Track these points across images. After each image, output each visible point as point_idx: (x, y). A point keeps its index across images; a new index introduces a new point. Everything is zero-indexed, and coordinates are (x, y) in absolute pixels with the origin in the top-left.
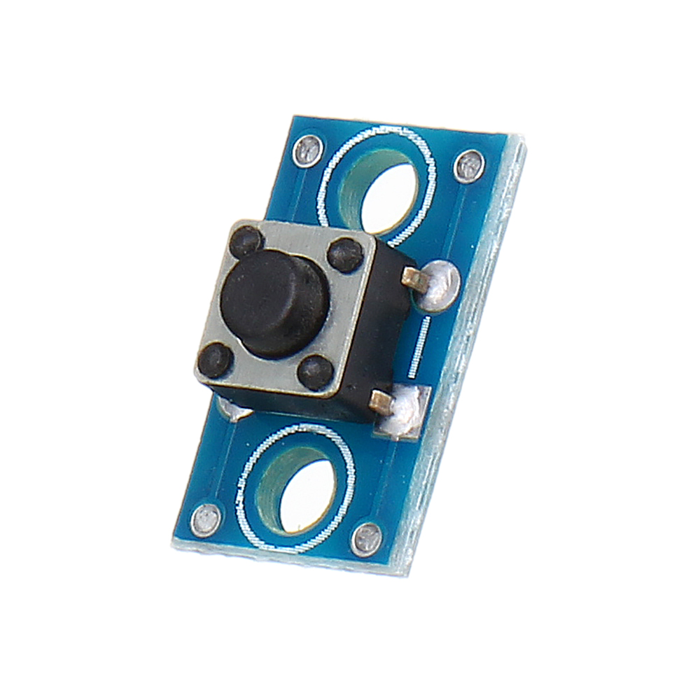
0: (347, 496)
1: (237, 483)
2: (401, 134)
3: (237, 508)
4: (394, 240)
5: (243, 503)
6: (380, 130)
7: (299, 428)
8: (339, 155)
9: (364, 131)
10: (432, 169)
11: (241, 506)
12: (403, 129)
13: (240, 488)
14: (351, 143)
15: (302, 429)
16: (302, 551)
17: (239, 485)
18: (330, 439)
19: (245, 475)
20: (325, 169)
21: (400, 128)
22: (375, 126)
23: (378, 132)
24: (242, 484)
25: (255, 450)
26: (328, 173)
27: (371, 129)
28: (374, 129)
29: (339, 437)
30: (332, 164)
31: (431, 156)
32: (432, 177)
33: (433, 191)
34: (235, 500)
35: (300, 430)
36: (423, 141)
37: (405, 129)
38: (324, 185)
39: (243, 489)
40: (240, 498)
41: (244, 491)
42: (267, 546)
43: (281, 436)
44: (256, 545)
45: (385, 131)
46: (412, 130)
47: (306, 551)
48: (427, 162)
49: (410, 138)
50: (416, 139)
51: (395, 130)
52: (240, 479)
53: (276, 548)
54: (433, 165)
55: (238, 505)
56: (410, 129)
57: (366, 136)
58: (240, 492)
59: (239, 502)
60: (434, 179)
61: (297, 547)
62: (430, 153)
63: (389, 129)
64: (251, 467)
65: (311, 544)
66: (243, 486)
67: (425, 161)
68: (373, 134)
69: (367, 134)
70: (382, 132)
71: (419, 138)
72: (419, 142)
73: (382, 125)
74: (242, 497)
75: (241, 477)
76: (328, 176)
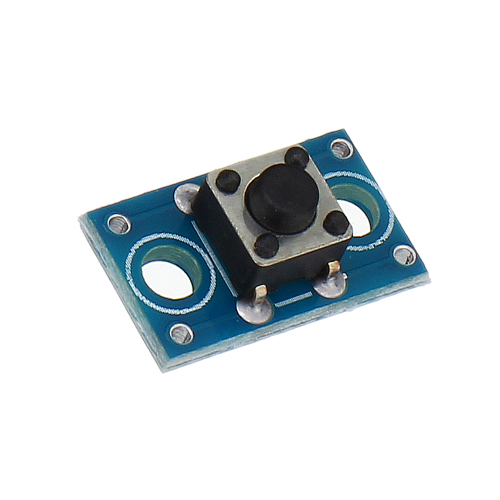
0: (330, 176)
1: (373, 249)
2: (132, 279)
3: (385, 240)
4: (187, 242)
5: (380, 238)
6: (138, 294)
8: (169, 311)
9: (146, 305)
10: (136, 246)
11: (382, 238)
12: (129, 280)
13: (374, 245)
14: (158, 308)
16: (375, 184)
17: (373, 247)
19: (366, 248)
20: (183, 315)
21: (129, 282)
22: (139, 299)
23: (141, 295)
24: (371, 246)
25: (349, 250)
26: (184, 312)
27: (142, 301)
28: (141, 299)
30: (177, 312)
31: (130, 252)
32: (140, 243)
33: (147, 237)
34: (382, 244)
36: (126, 263)
37: (128, 279)
38: (191, 310)
39: (374, 244)
40: (379, 242)
41: (374, 242)
42: (389, 208)
45: (137, 292)
46: (126, 274)
48: (134, 251)
50: (128, 269)
51: (132, 285)
52: (370, 248)
53: (386, 201)
54: (134, 247)
55: (383, 240)
56: (126, 276)
57: (148, 301)
58: (376, 244)
59: (381, 241)
60: (141, 241)
61: (376, 188)
62: (130, 254)
63: (135, 289)
64: (359, 247)
65: (368, 181)
66: (372, 245)
68: (144, 297)
69: (147, 302)
70: (140, 293)
71: (126, 266)
72: (128, 265)
73: (135, 295)
74: (377, 241)
75: (368, 249)
76: (185, 310)
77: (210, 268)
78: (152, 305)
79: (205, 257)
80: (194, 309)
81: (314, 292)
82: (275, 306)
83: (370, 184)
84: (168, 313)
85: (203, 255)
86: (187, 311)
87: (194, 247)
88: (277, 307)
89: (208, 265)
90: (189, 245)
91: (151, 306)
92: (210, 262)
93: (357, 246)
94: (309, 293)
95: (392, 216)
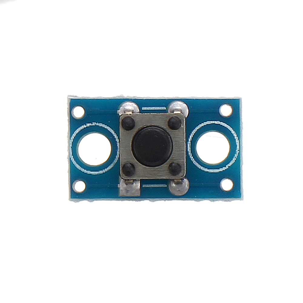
0: (95, 172)
1: (94, 122)
2: (236, 151)
3: (84, 125)
4: (195, 161)
5: (87, 127)
6: (237, 141)
7: (118, 142)
8: (225, 125)
9: (236, 133)
10: (224, 169)
11: (85, 126)
12: (238, 150)
13: (92, 124)
14: (231, 129)
15: (118, 144)
16: (71, 159)
17: (93, 123)
18: (115, 158)
19: (97, 124)
20: (219, 121)
21: (239, 149)
22: (238, 138)
23: (236, 140)
24: (94, 124)
25: (107, 126)
26: (218, 122)
27: (237, 136)
28: (237, 138)
29: (116, 162)
30: (222, 123)
31: (229, 167)
32: (221, 170)
33: (216, 172)
34: (87, 123)
35: (117, 143)
36: (234, 161)
37: (239, 151)
38: (213, 122)
39: (92, 125)
40: (88, 125)
42: (71, 143)
43: (114, 135)
44: (71, 138)
45: (237, 143)
46: (238, 155)
47: (72, 161)
48: (227, 166)
49: (235, 155)
50: (235, 158)
51: (238, 147)
52: (95, 123)
53: (71, 147)
54: (226, 169)
55: (85, 125)
56: (238, 154)
57: (234, 135)
58: (90, 124)
59: (87, 125)
60: (220, 171)
61: (73, 157)
62: (230, 166)
63: (238, 144)
65: (74, 162)
66: (93, 125)
67: (227, 165)
68: (235, 138)
69: (235, 135)
70: (236, 141)
71: (235, 159)
72: (234, 159)
73: (239, 141)
74: (89, 126)
75: (96, 123)
76: (217, 123)
77: (190, 142)
78: (233, 132)
79: (190, 150)
80: (211, 122)
81: (140, 109)
82: (166, 108)
83: (75, 160)
84: (227, 124)
85: (190, 151)
86: (216, 122)
87: (192, 157)
88: (165, 107)
89: (190, 145)
90: (195, 159)
91: (234, 131)
92: (188, 145)
93: (102, 127)
94: (144, 109)
95: (73, 137)
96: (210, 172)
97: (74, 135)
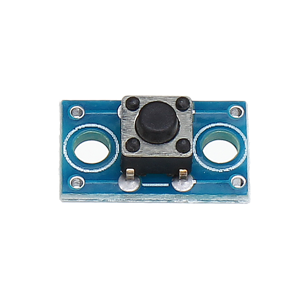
0: (220, 125)
1: (221, 173)
2: (66, 144)
3: (231, 170)
4: (111, 134)
7: (195, 153)
8: (78, 168)
9: (66, 160)
10: (80, 127)
11: (230, 168)
12: (64, 144)
13: (223, 171)
14: (72, 165)
15: (195, 151)
16: (245, 137)
17: (222, 171)
18: (197, 139)
19: (217, 170)
20: (85, 173)
21: (64, 145)
22: (64, 156)
23: (66, 154)
24: (221, 171)
25: (206, 169)
27: (65, 158)
29: (196, 135)
30: (82, 170)
31: (75, 129)
32: (83, 126)
33: (89, 124)
34: (228, 171)
35: (196, 152)
36: (69, 134)
38: (91, 171)
39: (223, 170)
40: (227, 170)
42: (245, 153)
43: (199, 159)
44: (246, 157)
45: (65, 152)
47: (245, 136)
48: (77, 130)
49: (68, 140)
50: (68, 138)
51: (65, 147)
52: (219, 172)
53: (245, 149)
54: (78, 127)
55: (230, 170)
56: (64, 141)
57: (69, 159)
58: (224, 170)
59: (229, 170)
61: (244, 140)
62: (73, 130)
63: (65, 150)
64: (213, 169)
65: (242, 134)
66: (222, 170)
67: (77, 131)
68: (67, 156)
69: (67, 159)
70: (66, 153)
71: (67, 136)
72: (69, 136)
73: (63, 153)
74: (227, 169)
75: (218, 172)
76: (87, 170)
77: (116, 152)
78: (70, 162)
79: (117, 145)
80: (93, 171)
81: (170, 185)
82: (142, 185)
83: (242, 137)
84: (76, 169)
85: (116, 144)
86: (88, 171)
87: (114, 138)
88: (143, 186)
89: (116, 150)
90: (112, 136)
91: (68, 162)
92: (118, 150)
93: (212, 168)
94: (167, 184)
95: (244, 158)
96: (95, 124)
97: (242, 160)
